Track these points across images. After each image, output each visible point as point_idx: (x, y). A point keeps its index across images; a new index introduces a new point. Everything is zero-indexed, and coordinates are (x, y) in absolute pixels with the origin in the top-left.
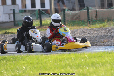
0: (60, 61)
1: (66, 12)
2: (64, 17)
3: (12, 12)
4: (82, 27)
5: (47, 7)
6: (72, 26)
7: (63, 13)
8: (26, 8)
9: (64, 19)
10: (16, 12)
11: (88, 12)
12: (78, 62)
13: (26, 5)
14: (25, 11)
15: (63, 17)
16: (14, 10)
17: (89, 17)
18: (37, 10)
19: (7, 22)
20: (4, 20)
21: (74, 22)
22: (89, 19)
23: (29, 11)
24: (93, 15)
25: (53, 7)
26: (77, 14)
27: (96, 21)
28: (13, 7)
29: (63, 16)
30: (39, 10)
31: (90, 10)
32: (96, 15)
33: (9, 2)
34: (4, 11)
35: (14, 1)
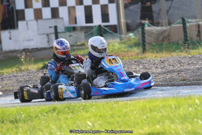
0: (151, 110)
1: (147, 28)
2: (143, 37)
3: (53, 30)
4: (174, 54)
5: (113, 21)
6: (157, 52)
7: (140, 30)
8: (76, 23)
9: (144, 41)
10: (59, 30)
11: (185, 28)
12: (182, 111)
13: (75, 18)
14: (74, 29)
15: (141, 38)
16: (56, 28)
17: (186, 36)
18: (95, 26)
19: (45, 49)
20: (40, 46)
21: (161, 45)
22: (186, 40)
23: (82, 28)
25: (123, 20)
26: (165, 31)
27: (199, 43)
28: (53, 22)
29: (141, 35)
30: (100, 26)
31: (188, 25)
32: (199, 32)
33: (47, 13)
34: (38, 30)
35: (55, 13)
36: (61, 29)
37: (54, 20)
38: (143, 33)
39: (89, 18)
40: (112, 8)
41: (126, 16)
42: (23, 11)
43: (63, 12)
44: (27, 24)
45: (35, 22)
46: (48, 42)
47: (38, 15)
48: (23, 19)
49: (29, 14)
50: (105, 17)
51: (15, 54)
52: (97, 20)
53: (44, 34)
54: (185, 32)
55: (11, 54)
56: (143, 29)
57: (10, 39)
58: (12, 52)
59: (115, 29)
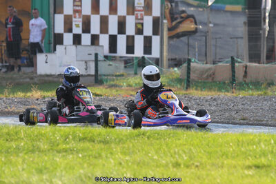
1: (193, 64)
2: (189, 73)
3: (93, 58)
5: (156, 53)
6: (202, 90)
7: (185, 65)
8: (116, 52)
9: (188, 77)
11: (233, 67)
13: (116, 47)
15: (186, 74)
16: (96, 55)
17: (233, 76)
18: (136, 58)
22: (233, 80)
24: (239, 74)
25: (165, 54)
26: (210, 69)
28: (93, 50)
30: (143, 57)
31: (237, 64)
32: (246, 72)
33: (86, 39)
34: (76, 56)
35: (95, 40)
36: (101, 57)
37: (93, 47)
38: (189, 68)
39: (130, 49)
40: (156, 40)
42: (61, 35)
44: (66, 48)
45: (74, 47)
46: (86, 69)
47: (77, 40)
49: (68, 38)
50: (148, 48)
51: (51, 79)
52: (139, 52)
53: (82, 61)
54: (233, 71)
55: (46, 78)
56: (189, 64)
57: (46, 62)
58: (47, 76)
59: (157, 62)
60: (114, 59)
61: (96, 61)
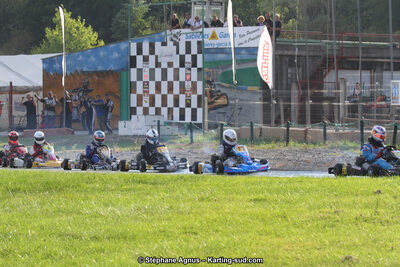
3: (156, 123)
5: (199, 120)
7: (219, 128)
8: (172, 120)
11: (252, 130)
13: (173, 116)
16: (159, 121)
17: (252, 135)
18: (187, 123)
22: (252, 138)
23: (177, 123)
24: (257, 134)
25: (206, 120)
27: (261, 141)
28: (157, 118)
29: (219, 132)
30: (190, 123)
31: (254, 127)
32: (261, 133)
33: (152, 111)
34: (145, 122)
35: (158, 111)
36: (162, 123)
37: (157, 116)
39: (182, 117)
40: (200, 111)
41: (209, 118)
42: (135, 108)
43: (164, 111)
44: (138, 117)
45: (143, 116)
47: (146, 111)
48: (135, 114)
49: (140, 110)
50: (194, 117)
51: (128, 138)
52: (188, 119)
53: (149, 125)
54: (252, 132)
55: (124, 138)
56: (222, 128)
57: (125, 127)
58: (125, 136)
59: (200, 126)
60: (170, 124)
61: (159, 126)
